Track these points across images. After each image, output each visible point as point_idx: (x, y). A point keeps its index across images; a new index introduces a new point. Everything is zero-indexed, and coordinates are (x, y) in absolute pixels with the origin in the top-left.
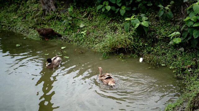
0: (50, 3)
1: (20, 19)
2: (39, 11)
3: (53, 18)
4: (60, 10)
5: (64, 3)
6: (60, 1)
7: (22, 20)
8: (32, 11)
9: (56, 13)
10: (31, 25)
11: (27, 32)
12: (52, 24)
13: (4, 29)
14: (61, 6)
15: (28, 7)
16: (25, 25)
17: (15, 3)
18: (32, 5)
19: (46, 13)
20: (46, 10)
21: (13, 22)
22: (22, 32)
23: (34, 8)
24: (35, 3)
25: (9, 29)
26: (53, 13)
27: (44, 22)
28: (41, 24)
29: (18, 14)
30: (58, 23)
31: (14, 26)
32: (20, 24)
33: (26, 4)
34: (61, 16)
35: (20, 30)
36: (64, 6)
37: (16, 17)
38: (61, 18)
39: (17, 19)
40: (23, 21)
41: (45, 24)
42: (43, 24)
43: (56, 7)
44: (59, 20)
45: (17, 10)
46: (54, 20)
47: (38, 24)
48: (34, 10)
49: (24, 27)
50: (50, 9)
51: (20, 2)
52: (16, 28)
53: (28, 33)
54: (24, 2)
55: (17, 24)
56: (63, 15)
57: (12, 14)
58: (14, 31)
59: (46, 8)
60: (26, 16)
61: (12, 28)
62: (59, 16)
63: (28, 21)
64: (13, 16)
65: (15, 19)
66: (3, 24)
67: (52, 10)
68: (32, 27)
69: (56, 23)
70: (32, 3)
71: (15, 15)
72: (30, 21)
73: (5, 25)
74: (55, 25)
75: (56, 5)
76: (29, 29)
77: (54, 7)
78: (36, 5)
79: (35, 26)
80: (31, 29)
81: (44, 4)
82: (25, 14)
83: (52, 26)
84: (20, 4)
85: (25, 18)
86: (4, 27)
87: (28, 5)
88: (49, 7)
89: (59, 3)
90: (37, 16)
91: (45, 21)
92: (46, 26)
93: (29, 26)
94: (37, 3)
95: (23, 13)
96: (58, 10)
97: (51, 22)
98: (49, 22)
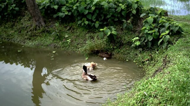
0: (41, 20)
1: (16, 33)
2: (32, 26)
3: (43, 32)
4: (49, 25)
5: (51, 21)
6: (48, 19)
7: (18, 33)
8: (26, 27)
9: (46, 28)
10: (26, 37)
11: (24, 41)
12: (43, 36)
13: (4, 41)
14: (49, 22)
15: (22, 24)
16: (21, 37)
17: (11, 21)
18: (25, 22)
19: (38, 28)
20: (37, 25)
21: (11, 35)
22: (20, 42)
23: (28, 25)
24: (28, 21)
25: (8, 40)
26: (43, 28)
27: (37, 35)
28: (34, 36)
29: (14, 30)
30: (48, 35)
31: (12, 38)
32: (17, 36)
33: (20, 21)
34: (50, 30)
35: (18, 41)
36: (51, 23)
37: (13, 32)
38: (50, 31)
39: (14, 33)
40: (19, 35)
41: (38, 36)
42: (36, 36)
43: (45, 24)
44: (48, 32)
45: (13, 26)
46: (44, 33)
47: (32, 36)
48: (27, 26)
49: (20, 39)
50: (41, 25)
51: (15, 20)
52: (14, 40)
53: (24, 43)
54: (18, 21)
55: (14, 37)
56: (51, 29)
57: (9, 30)
58: (13, 41)
59: (37, 24)
60: (21, 30)
61: (11, 39)
62: (48, 30)
63: (23, 34)
64: (10, 31)
65: (12, 33)
66: (2, 37)
67: (42, 26)
68: (27, 38)
69: (46, 35)
70: (25, 21)
71: (11, 30)
72: (25, 34)
73: (4, 38)
74: (45, 36)
75: (45, 22)
76: (25, 40)
77: (44, 23)
78: (29, 22)
79: (30, 37)
80: (26, 40)
81: (36, 21)
82: (20, 29)
83: (43, 37)
84: (15, 22)
85: (20, 32)
86: (3, 39)
87: (22, 22)
88: (40, 23)
89: (47, 21)
90: (31, 30)
91: (37, 33)
92: (38, 37)
93: (25, 38)
94: (29, 21)
95: (18, 29)
96: (47, 25)
97: (42, 34)
98: (40, 34)
